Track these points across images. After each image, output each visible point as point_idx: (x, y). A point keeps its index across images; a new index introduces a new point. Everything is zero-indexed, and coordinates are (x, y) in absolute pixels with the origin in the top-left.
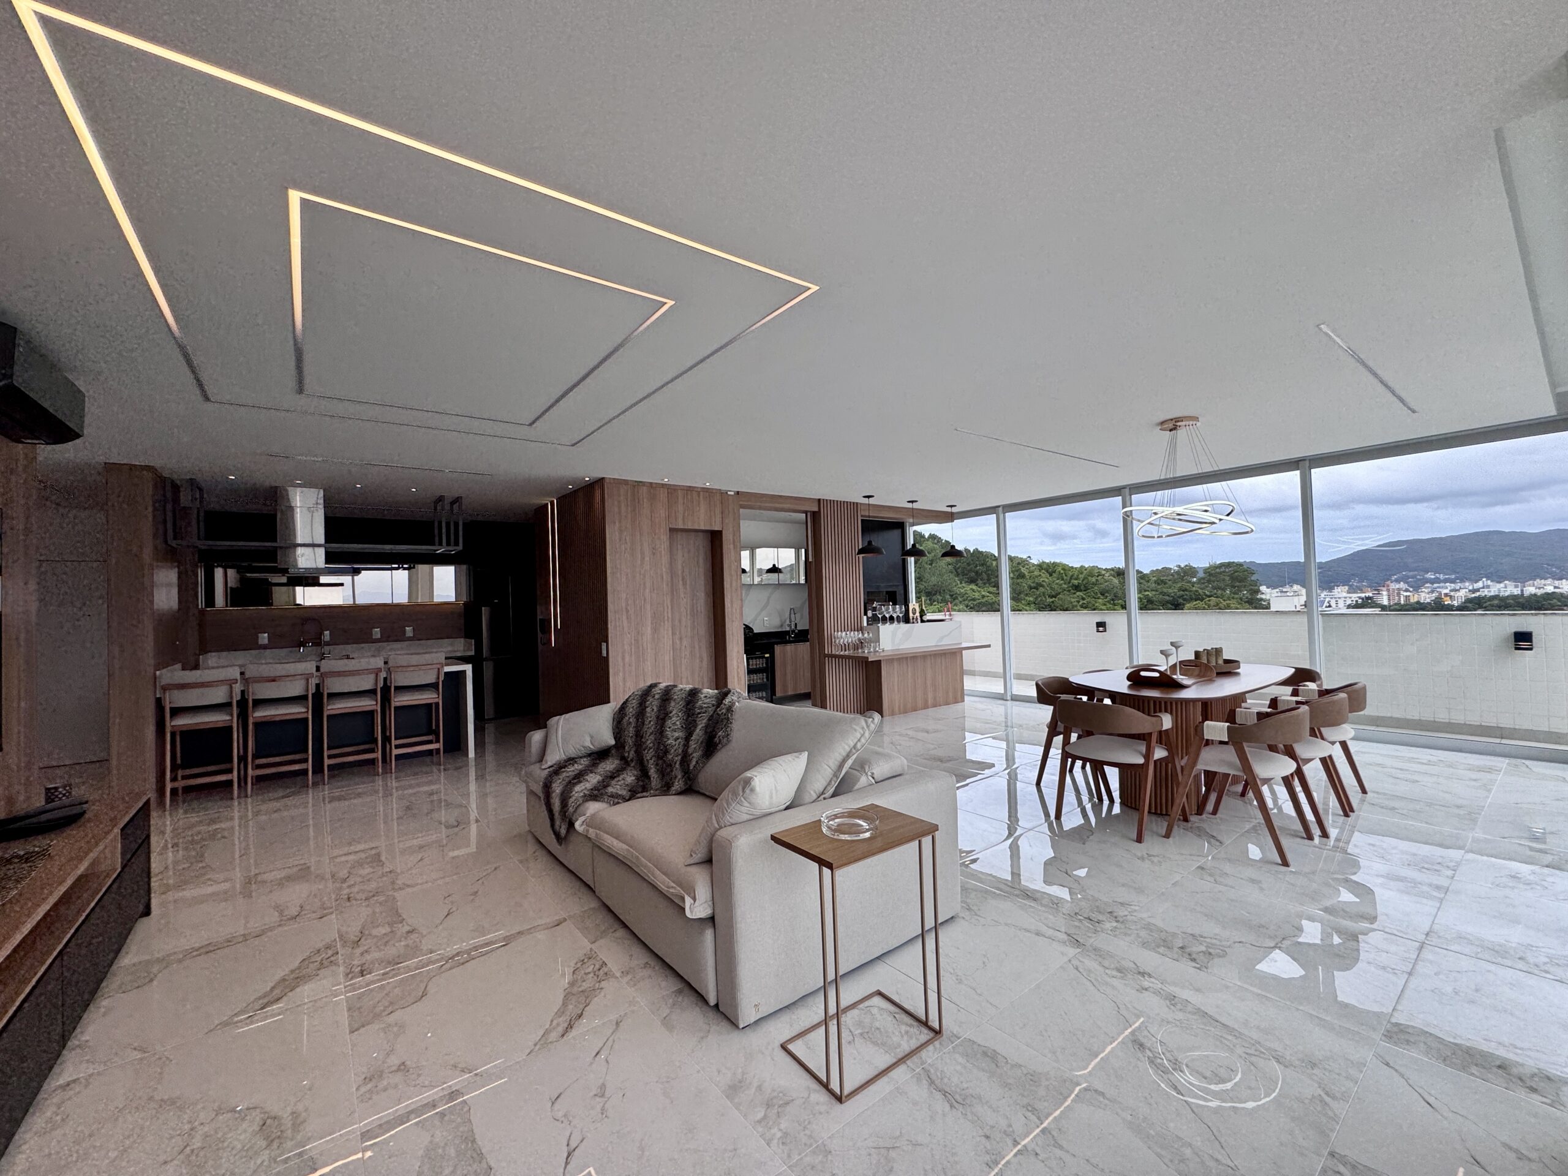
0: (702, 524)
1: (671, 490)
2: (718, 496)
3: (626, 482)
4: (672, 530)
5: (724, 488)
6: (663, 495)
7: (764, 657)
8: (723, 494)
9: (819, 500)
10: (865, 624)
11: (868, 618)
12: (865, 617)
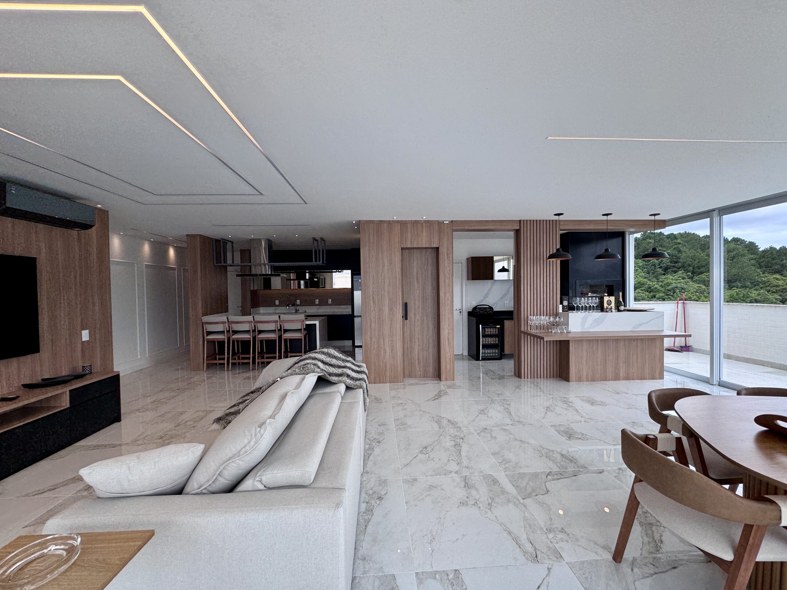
0: (424, 243)
1: (403, 224)
2: (436, 225)
3: (372, 222)
4: (402, 249)
5: (440, 219)
6: (397, 227)
7: (496, 327)
8: (440, 224)
9: (520, 221)
10: (560, 310)
11: (563, 307)
12: (561, 306)
